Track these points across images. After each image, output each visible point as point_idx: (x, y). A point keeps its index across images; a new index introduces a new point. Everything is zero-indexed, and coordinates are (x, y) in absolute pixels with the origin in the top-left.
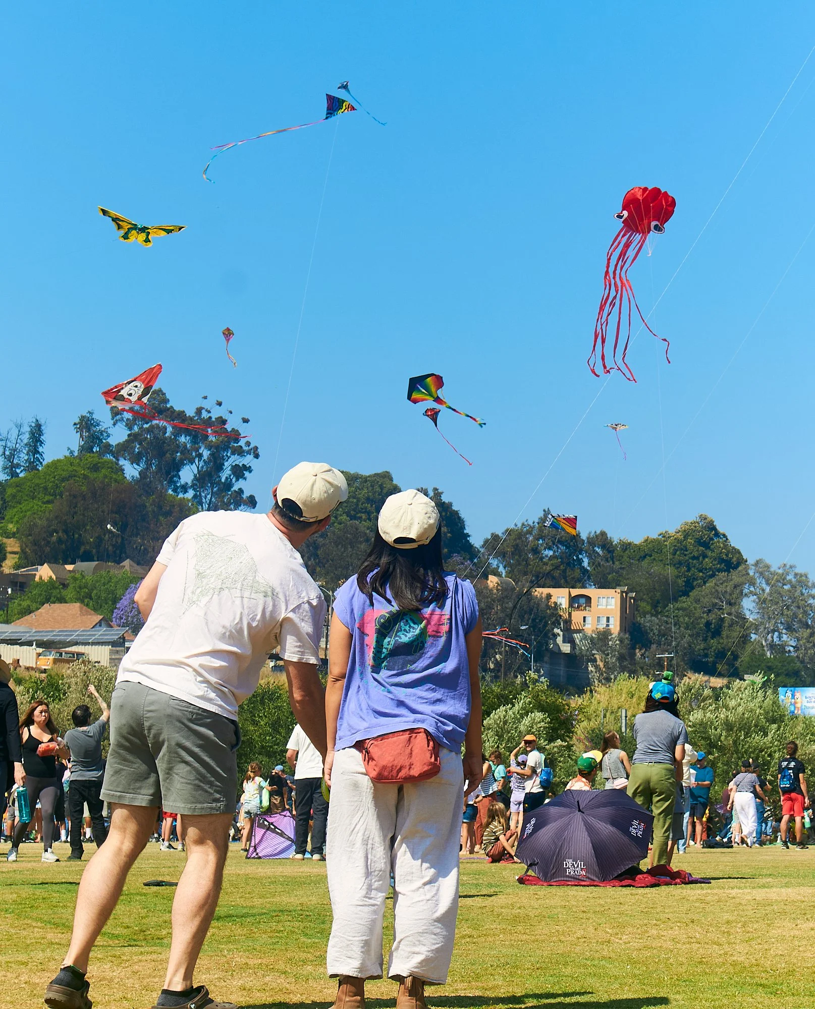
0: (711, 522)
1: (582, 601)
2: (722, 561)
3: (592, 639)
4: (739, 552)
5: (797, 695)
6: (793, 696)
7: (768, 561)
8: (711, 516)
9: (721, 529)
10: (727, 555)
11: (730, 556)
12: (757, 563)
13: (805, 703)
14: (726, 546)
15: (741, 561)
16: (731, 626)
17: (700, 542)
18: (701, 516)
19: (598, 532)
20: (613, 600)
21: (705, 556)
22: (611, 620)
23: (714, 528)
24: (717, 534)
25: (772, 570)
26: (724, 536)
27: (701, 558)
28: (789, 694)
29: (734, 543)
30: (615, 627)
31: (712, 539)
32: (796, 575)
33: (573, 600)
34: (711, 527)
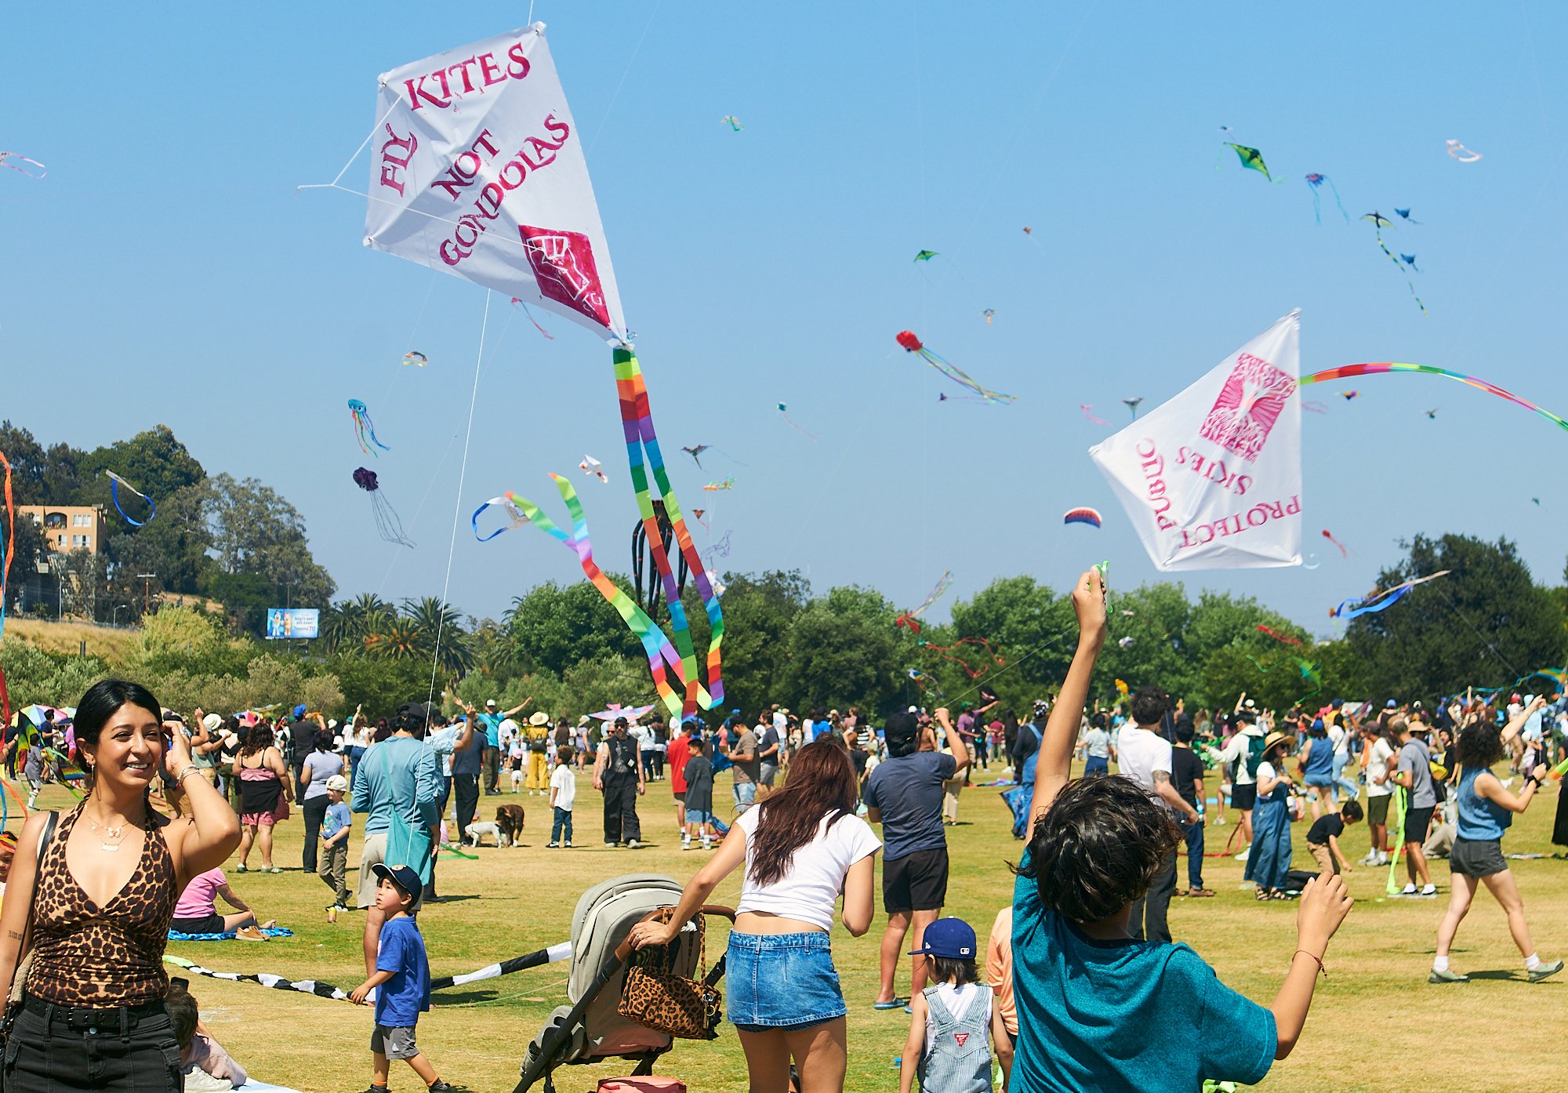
0: (170, 433)
1: (57, 519)
2: (181, 474)
3: (68, 558)
4: (197, 464)
5: (287, 616)
6: (283, 617)
7: (232, 475)
8: (169, 426)
9: (178, 439)
10: (186, 467)
11: (190, 467)
12: (220, 477)
13: (295, 624)
14: (186, 458)
15: (202, 474)
16: (194, 542)
17: (158, 454)
18: (158, 427)
19: (59, 444)
20: (90, 519)
21: (164, 469)
22: (88, 539)
23: (172, 439)
24: (175, 446)
25: (236, 484)
26: (183, 447)
27: (160, 471)
28: (279, 615)
29: (193, 454)
30: (92, 545)
31: (170, 450)
32: (261, 489)
33: (48, 518)
34: (169, 438)
